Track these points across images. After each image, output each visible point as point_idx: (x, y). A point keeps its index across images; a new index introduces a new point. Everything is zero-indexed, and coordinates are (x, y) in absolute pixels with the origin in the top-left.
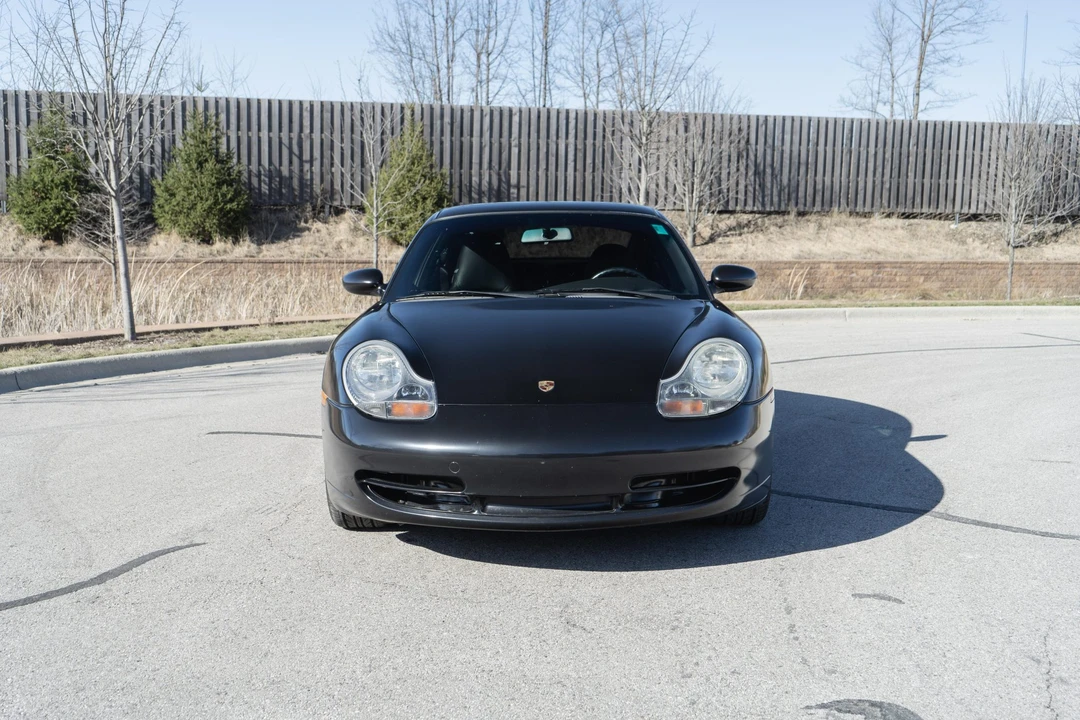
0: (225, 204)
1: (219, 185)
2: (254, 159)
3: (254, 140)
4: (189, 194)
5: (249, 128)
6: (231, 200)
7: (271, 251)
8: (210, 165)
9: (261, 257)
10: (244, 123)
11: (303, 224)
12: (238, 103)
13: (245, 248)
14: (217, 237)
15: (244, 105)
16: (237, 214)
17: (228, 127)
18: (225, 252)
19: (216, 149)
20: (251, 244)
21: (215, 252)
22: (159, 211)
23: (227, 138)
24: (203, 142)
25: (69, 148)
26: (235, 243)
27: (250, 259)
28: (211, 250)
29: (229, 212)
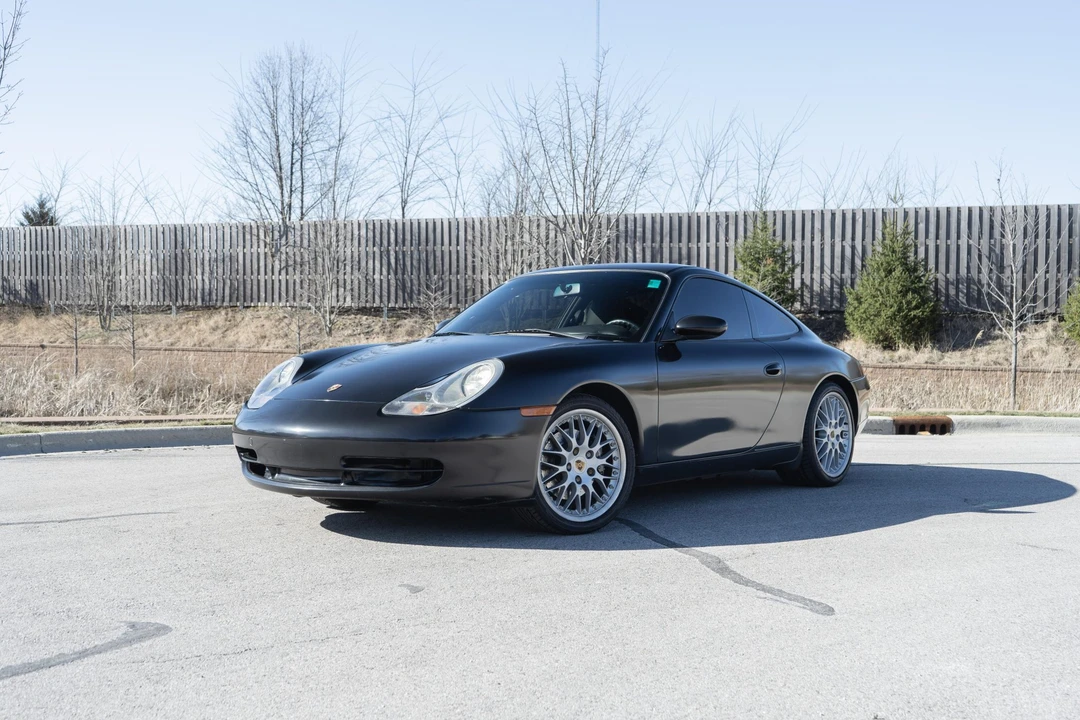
0: (910, 311)
1: (904, 293)
2: (953, 267)
3: (953, 248)
4: (876, 301)
5: (948, 237)
6: (916, 307)
7: (953, 358)
8: (897, 273)
9: (941, 364)
10: (943, 232)
11: (997, 332)
12: (938, 212)
13: (926, 354)
14: (900, 343)
15: (943, 214)
16: (922, 321)
17: (927, 236)
18: (907, 358)
19: (906, 258)
20: (935, 351)
21: (896, 358)
22: (849, 318)
23: (925, 247)
24: (894, 251)
25: (770, 261)
26: (917, 349)
27: (929, 365)
28: (892, 356)
29: (913, 319)
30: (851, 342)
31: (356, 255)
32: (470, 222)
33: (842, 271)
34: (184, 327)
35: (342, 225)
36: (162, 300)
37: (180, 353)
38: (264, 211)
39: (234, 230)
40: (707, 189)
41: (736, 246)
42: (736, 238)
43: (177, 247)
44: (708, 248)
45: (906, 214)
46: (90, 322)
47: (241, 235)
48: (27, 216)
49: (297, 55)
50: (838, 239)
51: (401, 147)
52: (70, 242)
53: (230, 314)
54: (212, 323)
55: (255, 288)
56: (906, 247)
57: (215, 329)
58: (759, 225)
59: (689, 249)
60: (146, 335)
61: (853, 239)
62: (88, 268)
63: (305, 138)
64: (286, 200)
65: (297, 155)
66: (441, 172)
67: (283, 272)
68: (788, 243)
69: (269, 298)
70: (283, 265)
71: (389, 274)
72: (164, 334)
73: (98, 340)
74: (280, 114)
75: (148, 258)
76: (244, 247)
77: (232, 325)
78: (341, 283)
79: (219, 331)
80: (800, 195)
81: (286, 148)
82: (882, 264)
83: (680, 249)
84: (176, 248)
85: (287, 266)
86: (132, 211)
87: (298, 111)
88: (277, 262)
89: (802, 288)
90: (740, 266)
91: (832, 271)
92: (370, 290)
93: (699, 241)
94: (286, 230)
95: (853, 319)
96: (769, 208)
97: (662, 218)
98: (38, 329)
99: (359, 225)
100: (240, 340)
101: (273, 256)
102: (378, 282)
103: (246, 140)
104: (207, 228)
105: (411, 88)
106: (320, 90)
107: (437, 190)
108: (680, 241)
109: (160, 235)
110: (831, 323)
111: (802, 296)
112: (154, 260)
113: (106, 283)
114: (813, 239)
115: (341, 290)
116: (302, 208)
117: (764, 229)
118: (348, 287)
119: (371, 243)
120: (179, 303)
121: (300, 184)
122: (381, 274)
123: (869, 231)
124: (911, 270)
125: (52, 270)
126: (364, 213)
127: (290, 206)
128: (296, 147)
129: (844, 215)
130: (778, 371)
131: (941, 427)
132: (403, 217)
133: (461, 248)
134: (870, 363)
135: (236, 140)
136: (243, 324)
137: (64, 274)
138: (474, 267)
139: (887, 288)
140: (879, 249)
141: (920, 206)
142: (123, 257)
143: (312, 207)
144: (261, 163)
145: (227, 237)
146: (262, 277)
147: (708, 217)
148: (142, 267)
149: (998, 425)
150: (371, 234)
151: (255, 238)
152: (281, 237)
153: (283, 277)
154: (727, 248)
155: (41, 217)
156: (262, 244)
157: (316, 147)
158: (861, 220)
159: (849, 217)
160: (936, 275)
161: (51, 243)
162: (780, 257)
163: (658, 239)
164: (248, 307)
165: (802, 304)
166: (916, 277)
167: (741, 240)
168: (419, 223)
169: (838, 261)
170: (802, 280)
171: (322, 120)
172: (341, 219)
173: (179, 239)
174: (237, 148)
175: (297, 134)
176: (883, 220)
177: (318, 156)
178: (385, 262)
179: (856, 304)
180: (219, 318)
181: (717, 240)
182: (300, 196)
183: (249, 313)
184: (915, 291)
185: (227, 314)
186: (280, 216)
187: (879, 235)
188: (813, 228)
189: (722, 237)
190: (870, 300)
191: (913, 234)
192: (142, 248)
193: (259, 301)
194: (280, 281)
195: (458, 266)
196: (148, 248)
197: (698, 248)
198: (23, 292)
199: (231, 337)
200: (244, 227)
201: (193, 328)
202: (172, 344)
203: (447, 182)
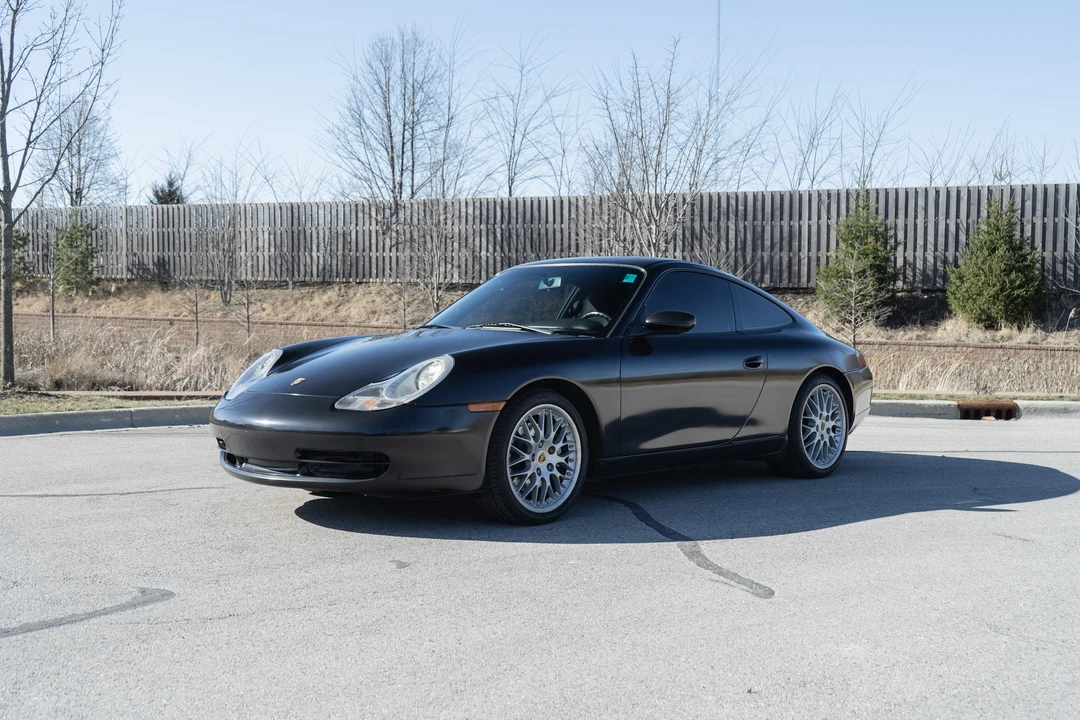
0: (1013, 289)
1: (1008, 271)
2: (1060, 245)
3: (1061, 226)
4: (979, 280)
5: (1056, 215)
6: (1020, 287)
7: (1058, 339)
8: (1000, 252)
9: (1044, 345)
10: (1050, 210)
12: (1046, 189)
13: (1028, 335)
14: (1003, 323)
15: (1051, 192)
16: (1026, 301)
17: (1034, 214)
18: (1010, 338)
19: (1011, 237)
20: (1039, 331)
21: (998, 338)
22: (951, 297)
23: (1032, 224)
24: (998, 230)
25: (871, 239)
26: (1020, 329)
27: (1031, 345)
28: (995, 336)
29: (1016, 298)
30: (953, 321)
31: (463, 232)
32: (573, 201)
33: (946, 249)
34: (299, 303)
35: (450, 204)
36: (279, 275)
37: (294, 327)
38: (376, 190)
39: (347, 208)
40: (810, 167)
41: (837, 224)
42: (838, 216)
43: (294, 223)
44: (809, 226)
45: (1012, 191)
46: (212, 296)
47: (354, 213)
48: (156, 194)
49: (408, 36)
50: (942, 217)
51: (508, 126)
52: (193, 220)
53: (343, 290)
54: (325, 298)
55: (367, 264)
56: (1011, 225)
57: (328, 304)
58: (861, 203)
59: (791, 227)
60: (264, 310)
61: (958, 217)
62: (211, 245)
63: (416, 119)
64: (398, 179)
65: (408, 135)
66: (547, 152)
67: (394, 249)
68: (891, 220)
69: (381, 274)
70: (394, 242)
71: (495, 251)
72: (280, 309)
73: (219, 314)
74: (391, 95)
75: (266, 235)
76: (357, 225)
77: (344, 300)
78: (449, 260)
79: (333, 307)
80: (907, 172)
81: (397, 128)
82: (985, 243)
83: (781, 227)
84: (292, 225)
85: (397, 243)
86: (252, 190)
87: (409, 92)
88: (388, 240)
89: (905, 266)
90: (842, 244)
91: (936, 249)
92: (477, 267)
93: (800, 219)
94: (397, 207)
95: (955, 298)
96: (872, 185)
97: (763, 196)
98: (164, 302)
99: (467, 203)
100: (352, 315)
101: (384, 234)
102: (484, 258)
103: (360, 121)
104: (321, 206)
105: (519, 68)
106: (431, 71)
107: (544, 168)
108: (781, 219)
109: (278, 213)
110: (933, 302)
111: (904, 274)
112: (272, 237)
113: (227, 259)
114: (916, 217)
115: (449, 266)
116: (412, 186)
117: (867, 207)
118: (456, 263)
119: (477, 221)
120: (296, 279)
121: (411, 163)
122: (487, 251)
123: (974, 209)
124: (1015, 248)
125: (177, 246)
126: (472, 191)
127: (401, 185)
128: (407, 127)
129: (948, 193)
130: (759, 364)
131: (1007, 412)
132: (510, 195)
133: (565, 226)
134: (971, 343)
135: (350, 120)
136: (355, 300)
137: (188, 250)
138: (577, 244)
139: (990, 267)
140: (984, 227)
141: (1027, 183)
142: (243, 234)
143: (423, 185)
144: (374, 143)
145: (341, 216)
146: (373, 254)
147: (810, 195)
148: (261, 244)
149: (1066, 411)
150: (477, 212)
151: (367, 216)
152: (392, 215)
153: (393, 254)
154: (828, 226)
155: (169, 196)
156: (374, 223)
157: (427, 127)
158: (965, 198)
159: (954, 194)
160: (1042, 253)
161: (176, 221)
162: (882, 236)
163: (760, 217)
164: (360, 283)
165: (905, 282)
166: (1021, 256)
167: (843, 218)
168: (524, 202)
169: (941, 240)
170: (905, 258)
171: (432, 100)
172: (449, 197)
173: (296, 215)
174: (350, 128)
175: (409, 114)
176: (988, 199)
177: (428, 136)
178: (491, 239)
179: (958, 283)
180: (332, 294)
181: (819, 218)
182: (410, 175)
183: (361, 289)
184: (1019, 270)
185: (340, 290)
186: (391, 194)
187: (984, 214)
188: (916, 205)
189: (824, 215)
190: (972, 279)
191: (1019, 211)
192: (260, 226)
193: (370, 277)
194: (390, 257)
195: (562, 244)
196: (267, 226)
197: (800, 226)
198: (151, 267)
199: (343, 312)
200: (357, 206)
201: (308, 303)
202: (287, 319)
203: (552, 160)
